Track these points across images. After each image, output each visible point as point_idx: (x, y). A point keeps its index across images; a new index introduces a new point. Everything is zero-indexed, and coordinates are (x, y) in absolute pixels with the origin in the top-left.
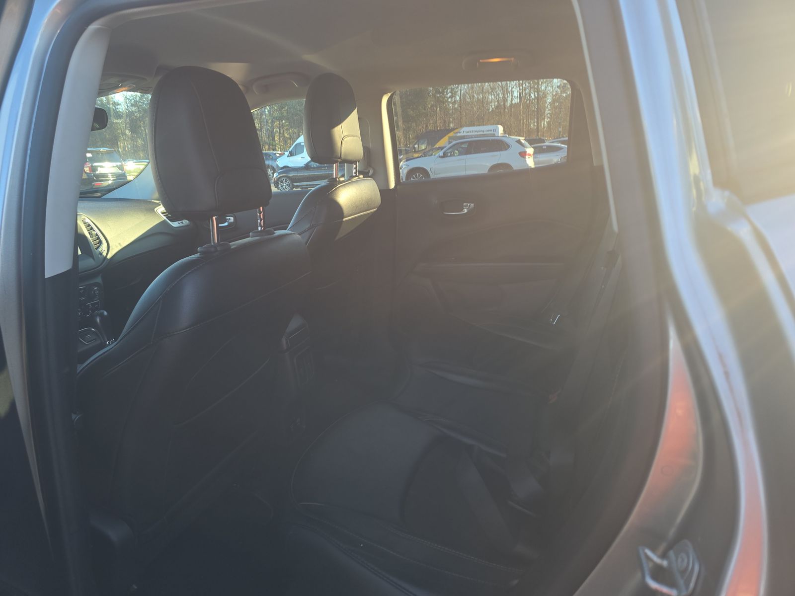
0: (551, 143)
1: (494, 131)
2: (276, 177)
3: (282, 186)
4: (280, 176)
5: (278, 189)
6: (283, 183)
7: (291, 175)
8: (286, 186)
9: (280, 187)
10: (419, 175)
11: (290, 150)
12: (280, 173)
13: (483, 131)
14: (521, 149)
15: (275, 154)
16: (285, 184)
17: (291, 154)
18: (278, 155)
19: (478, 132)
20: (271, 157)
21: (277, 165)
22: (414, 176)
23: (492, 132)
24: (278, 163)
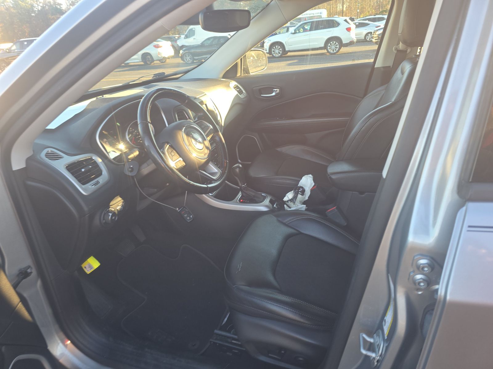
0: (359, 21)
1: (321, 14)
2: (182, 53)
3: (186, 60)
4: (185, 52)
5: (184, 61)
6: (187, 57)
7: (192, 51)
8: (189, 59)
9: (185, 60)
10: (278, 47)
11: (186, 34)
12: (184, 51)
13: (313, 14)
14: (348, 26)
15: (175, 37)
16: (188, 58)
17: (187, 37)
18: (177, 38)
19: (310, 14)
20: (172, 39)
21: (178, 45)
22: (274, 47)
23: (319, 14)
24: (178, 43)
